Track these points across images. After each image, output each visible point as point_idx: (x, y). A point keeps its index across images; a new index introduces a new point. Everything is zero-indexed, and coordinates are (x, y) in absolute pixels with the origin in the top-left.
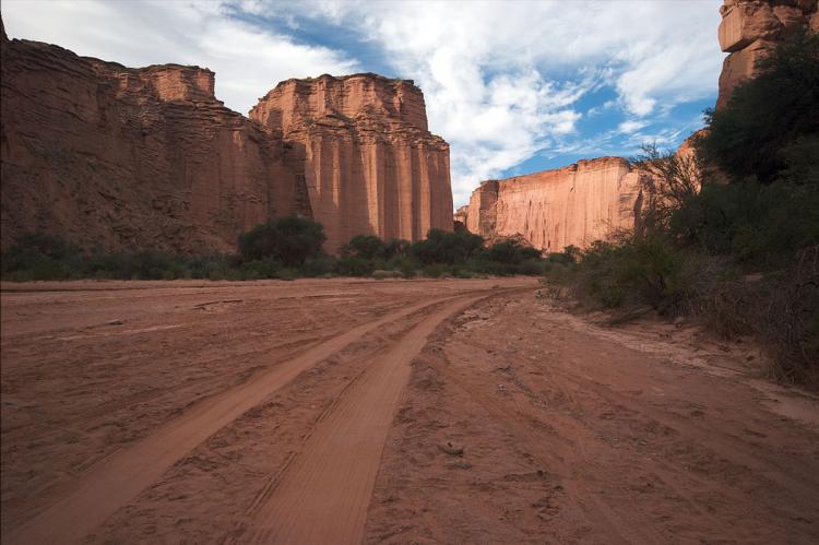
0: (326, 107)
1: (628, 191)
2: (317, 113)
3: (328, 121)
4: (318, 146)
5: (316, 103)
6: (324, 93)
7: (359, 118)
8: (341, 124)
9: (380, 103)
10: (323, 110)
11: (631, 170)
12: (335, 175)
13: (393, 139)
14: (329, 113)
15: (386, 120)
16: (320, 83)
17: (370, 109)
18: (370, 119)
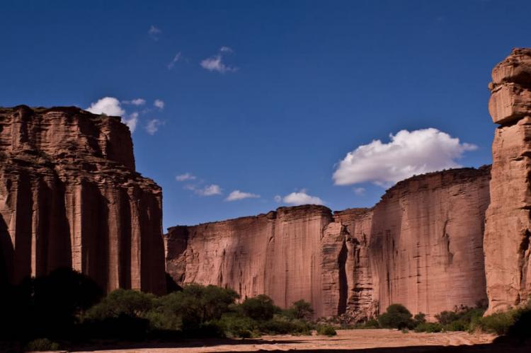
0: (22, 141)
1: (332, 242)
2: (10, 147)
3: (26, 157)
4: (15, 185)
5: (9, 135)
6: (19, 125)
7: (62, 156)
8: (41, 161)
9: (84, 140)
10: (18, 144)
11: (333, 220)
12: (34, 218)
13: (100, 180)
14: (26, 147)
15: (91, 159)
16: (16, 115)
17: (74, 146)
18: (74, 157)
